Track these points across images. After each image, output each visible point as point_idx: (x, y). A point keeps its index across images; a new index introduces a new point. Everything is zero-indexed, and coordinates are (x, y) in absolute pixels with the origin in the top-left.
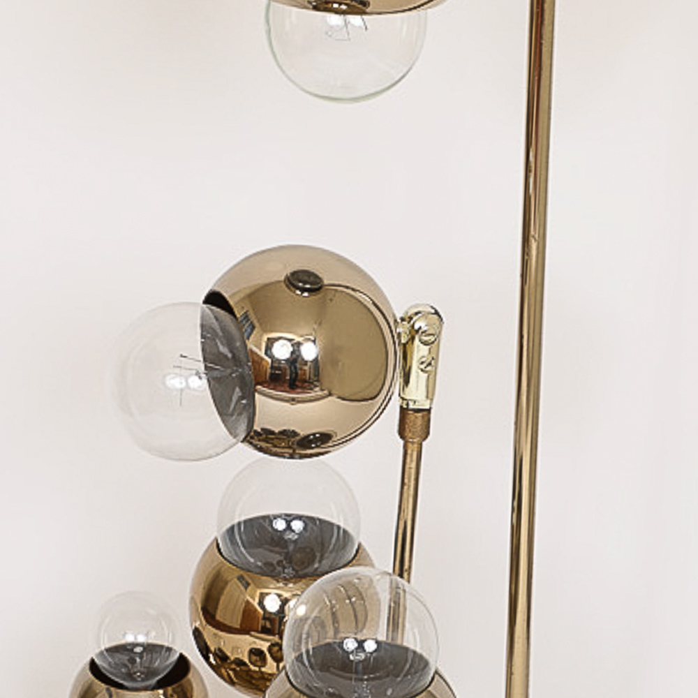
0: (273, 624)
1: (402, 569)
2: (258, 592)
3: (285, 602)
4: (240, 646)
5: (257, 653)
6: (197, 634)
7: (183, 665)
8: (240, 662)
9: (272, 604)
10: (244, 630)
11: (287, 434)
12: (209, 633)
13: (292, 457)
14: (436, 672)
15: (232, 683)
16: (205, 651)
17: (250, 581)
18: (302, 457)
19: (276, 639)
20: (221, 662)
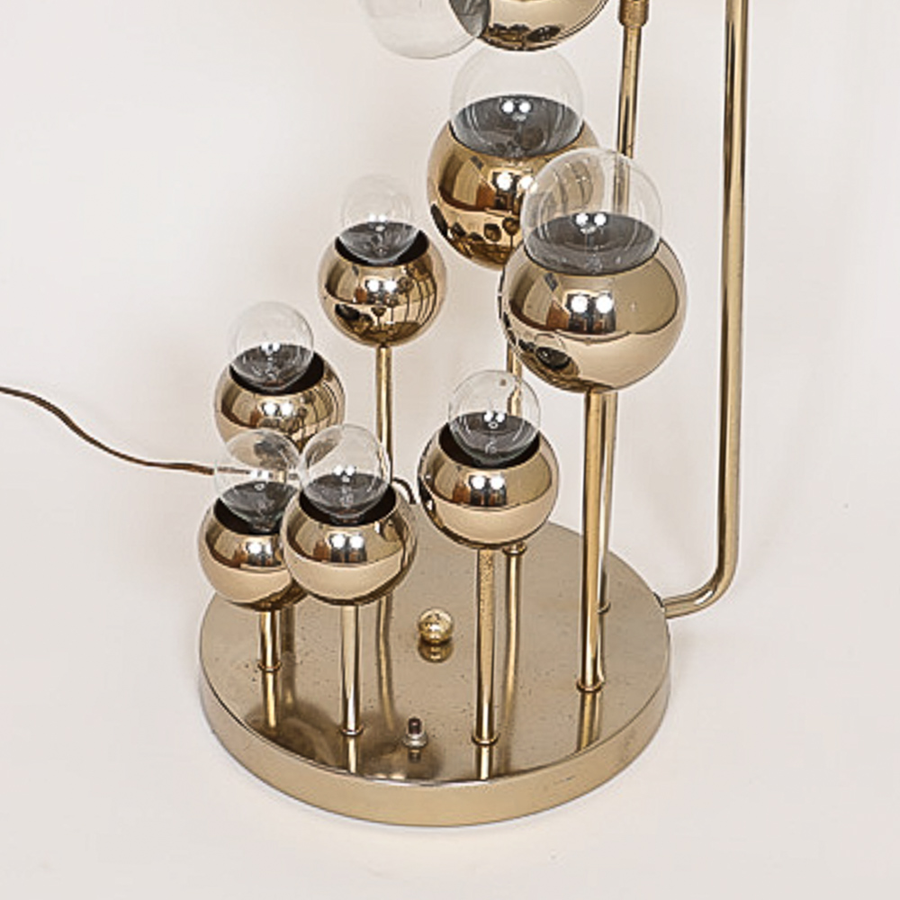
0: (507, 201)
1: (625, 146)
2: (491, 171)
3: (516, 179)
4: (476, 222)
5: (491, 228)
6: (435, 211)
7: (422, 241)
8: (476, 237)
9: (504, 183)
10: (479, 208)
11: (518, 29)
12: (446, 210)
13: (520, 49)
14: (661, 240)
15: (468, 255)
16: (443, 228)
17: (483, 161)
18: (531, 49)
19: (509, 214)
20: (458, 237)
